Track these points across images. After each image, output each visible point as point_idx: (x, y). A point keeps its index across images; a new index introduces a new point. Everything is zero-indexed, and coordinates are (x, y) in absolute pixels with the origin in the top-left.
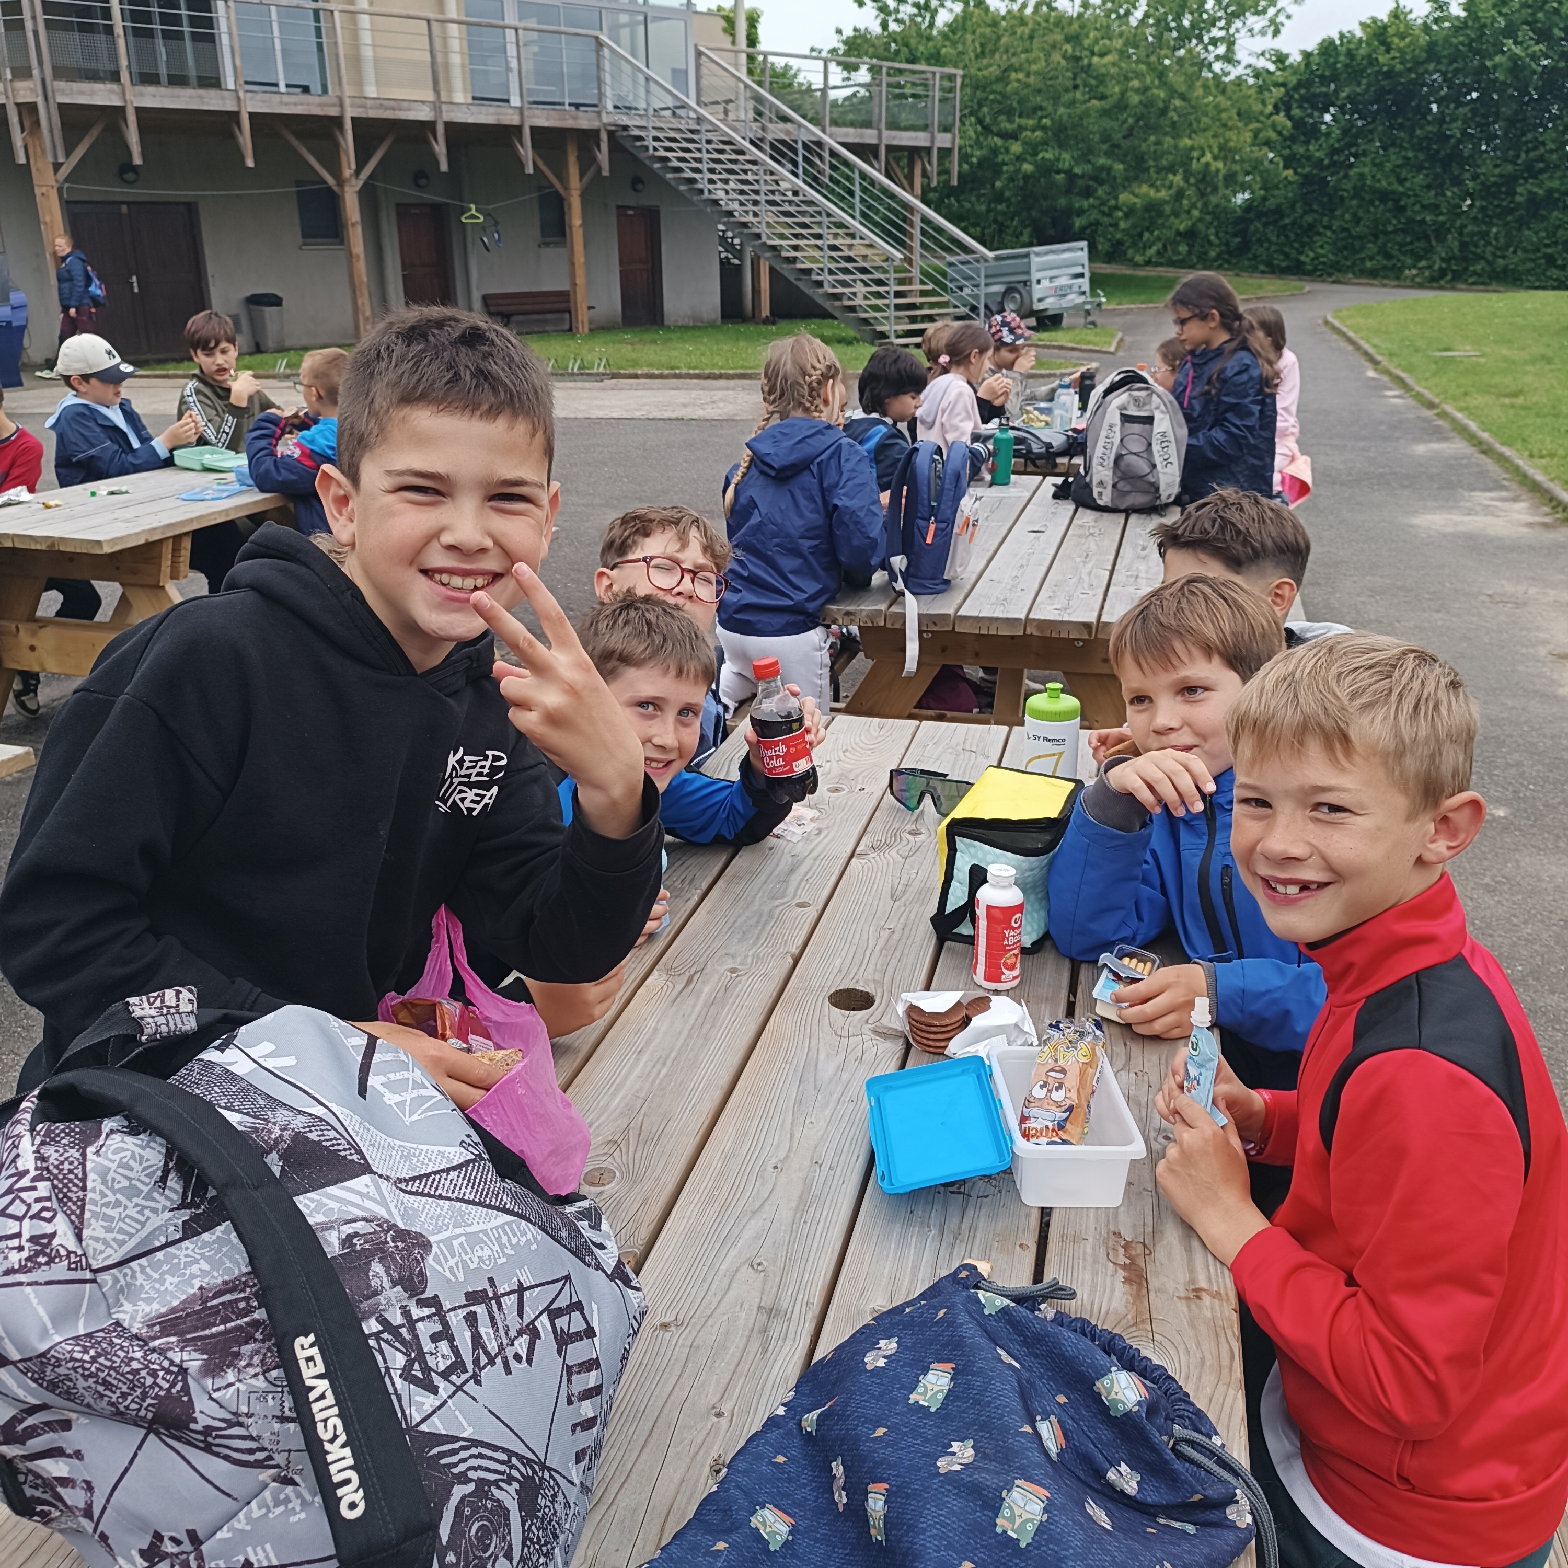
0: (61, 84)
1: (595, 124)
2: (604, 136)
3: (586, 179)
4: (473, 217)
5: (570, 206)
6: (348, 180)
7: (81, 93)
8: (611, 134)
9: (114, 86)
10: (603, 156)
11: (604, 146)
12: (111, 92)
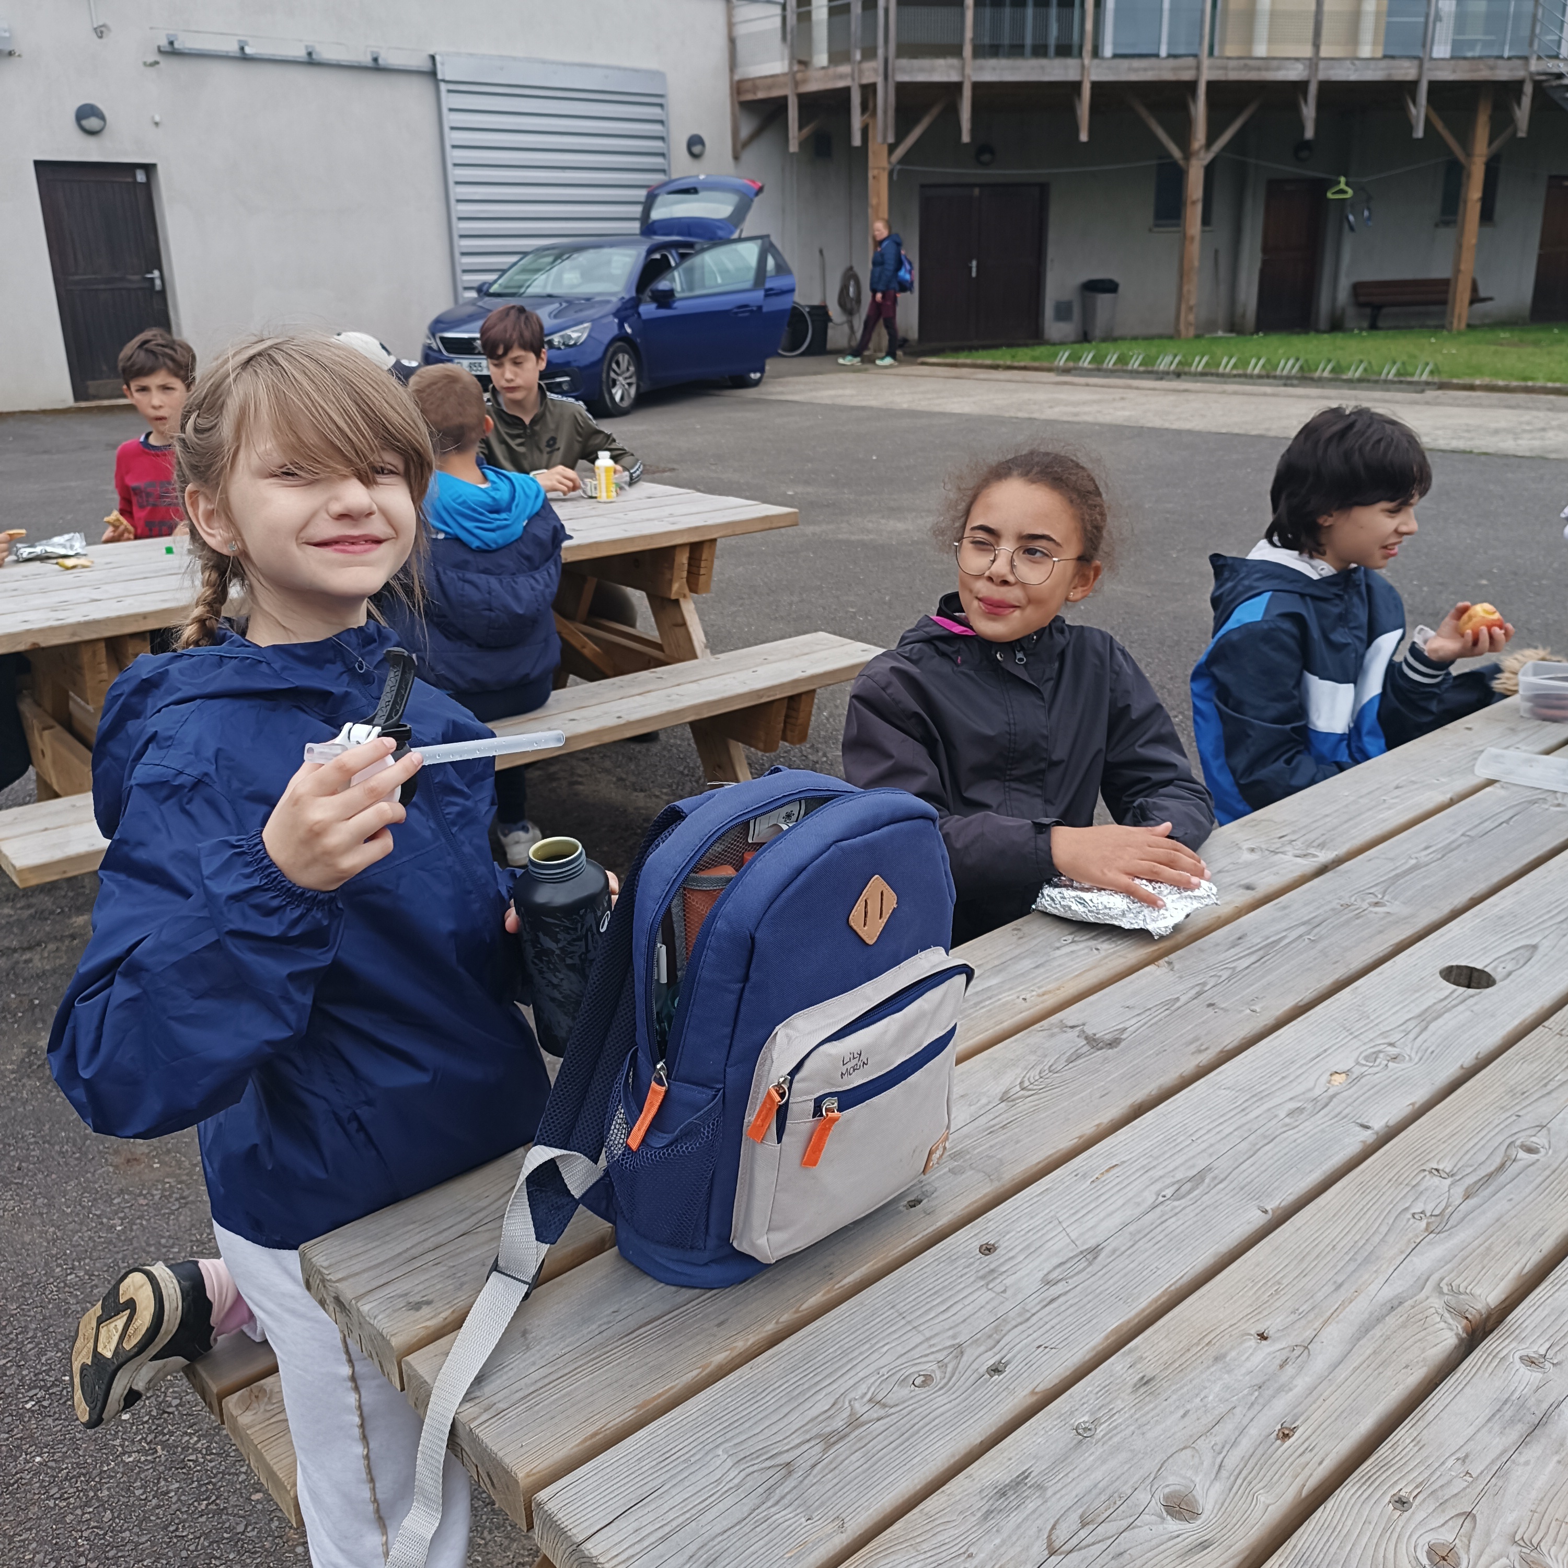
0: (904, 62)
1: (1520, 74)
2: (1528, 89)
3: (1497, 144)
4: (1342, 192)
5: (1469, 176)
6: (1198, 152)
7: (922, 70)
8: (1537, 85)
9: (954, 62)
10: (1523, 114)
11: (1526, 101)
12: (952, 67)
